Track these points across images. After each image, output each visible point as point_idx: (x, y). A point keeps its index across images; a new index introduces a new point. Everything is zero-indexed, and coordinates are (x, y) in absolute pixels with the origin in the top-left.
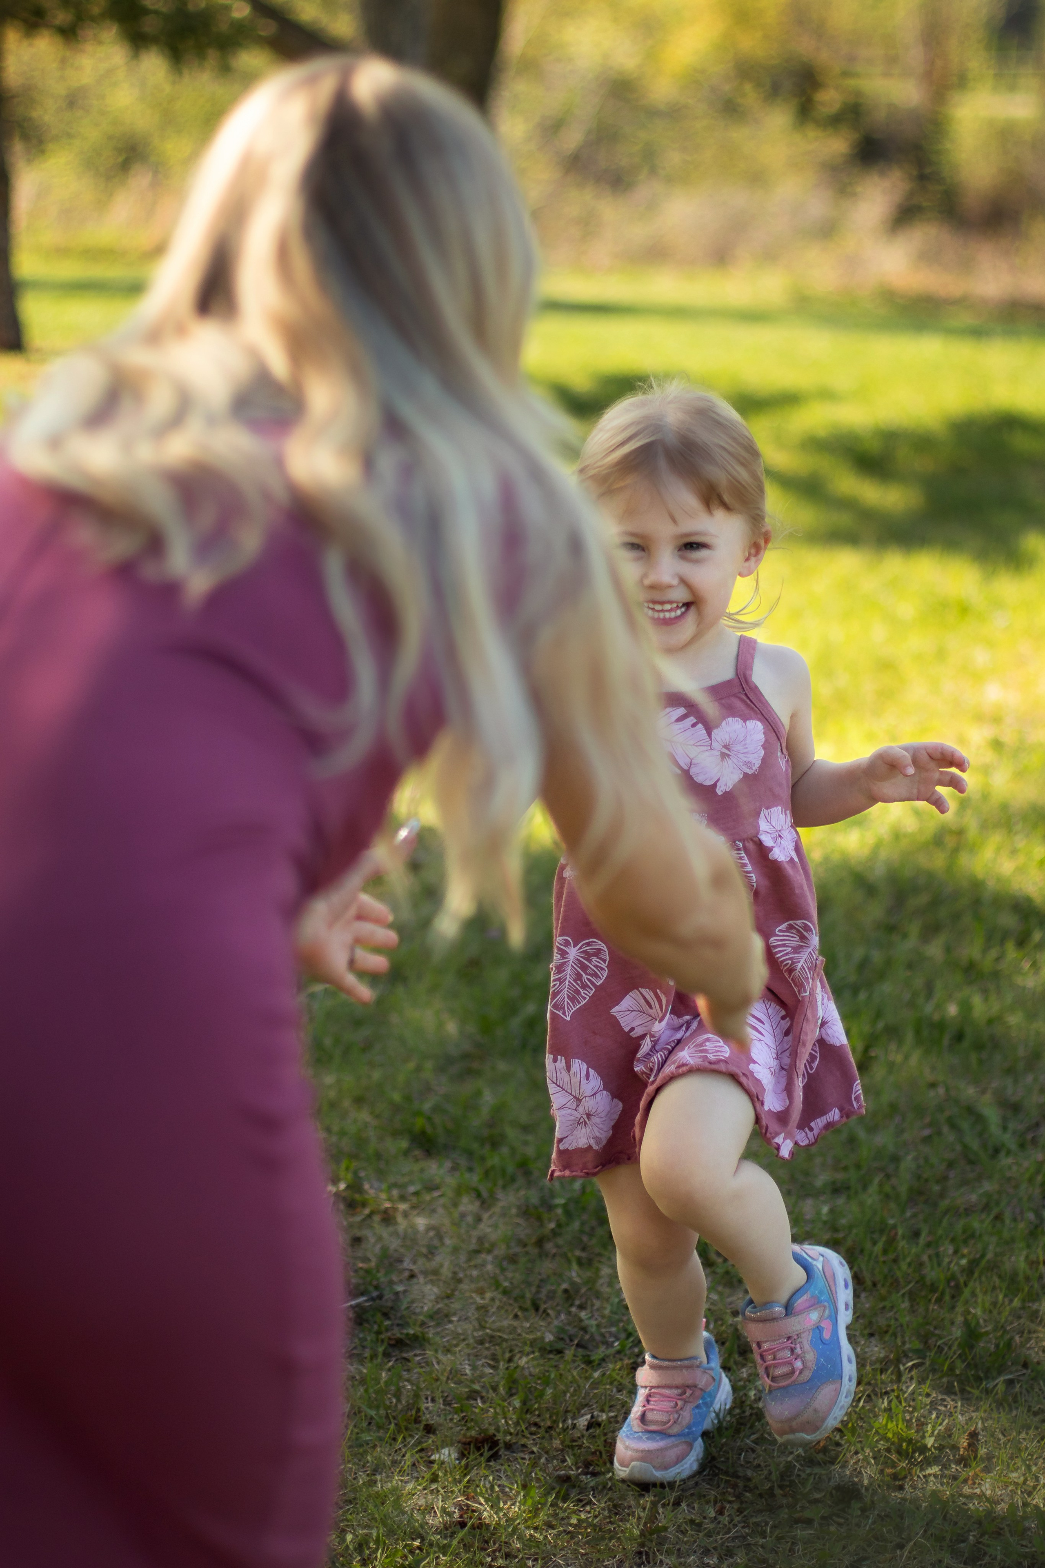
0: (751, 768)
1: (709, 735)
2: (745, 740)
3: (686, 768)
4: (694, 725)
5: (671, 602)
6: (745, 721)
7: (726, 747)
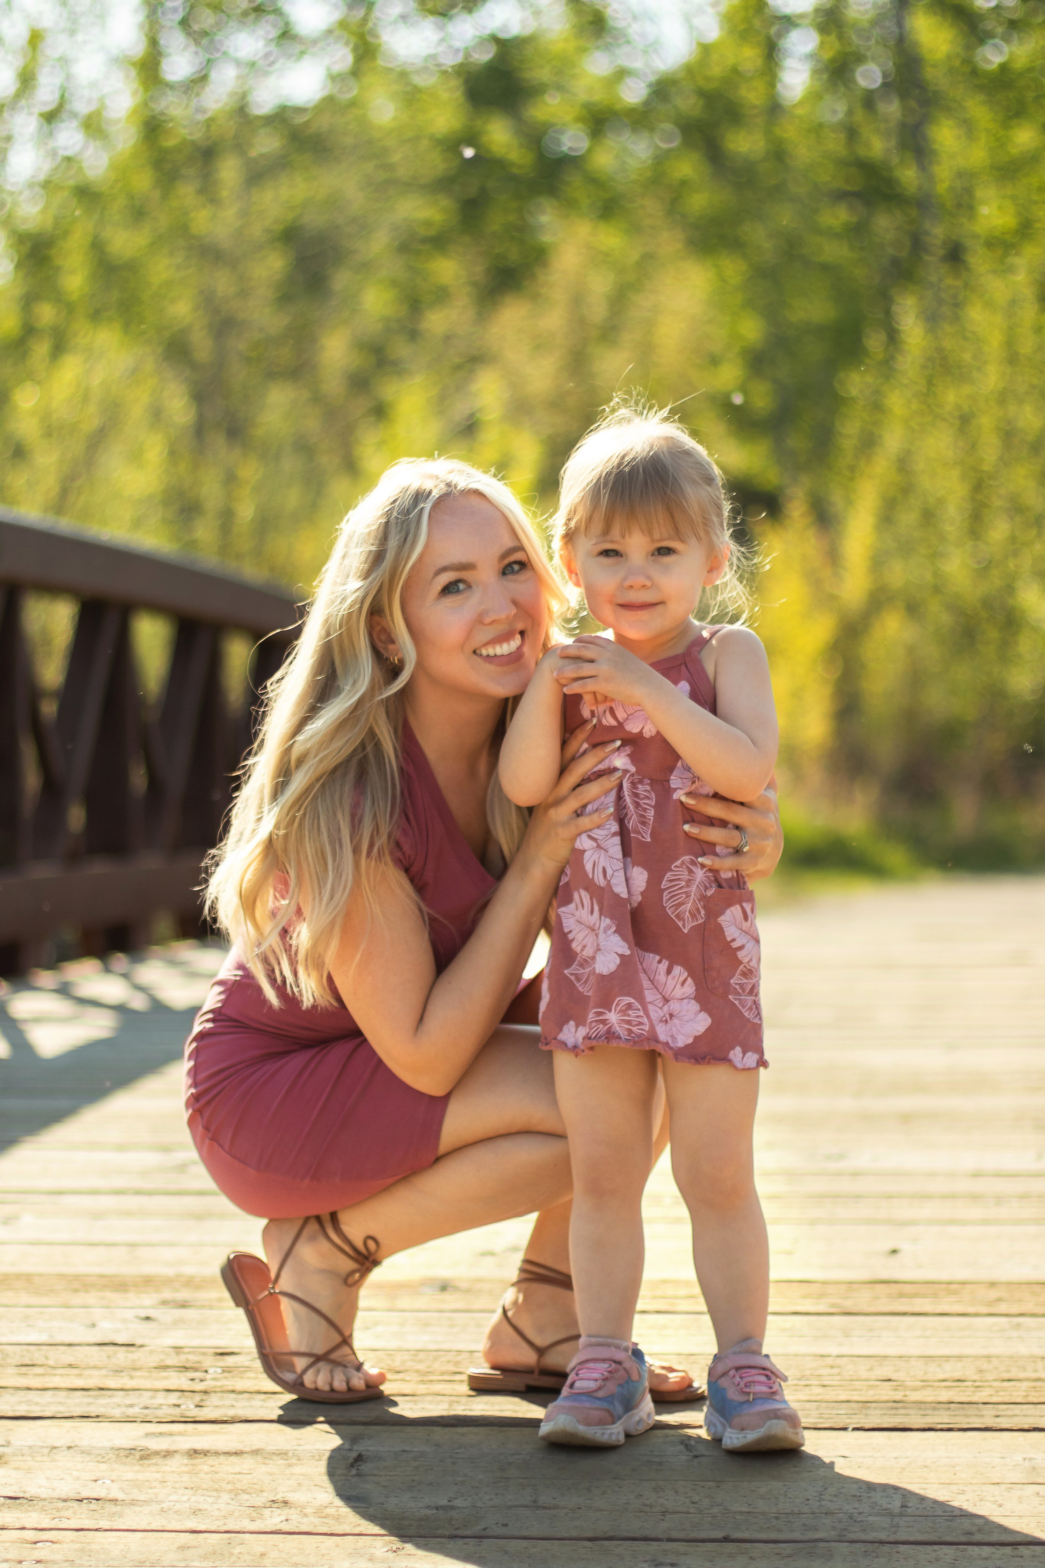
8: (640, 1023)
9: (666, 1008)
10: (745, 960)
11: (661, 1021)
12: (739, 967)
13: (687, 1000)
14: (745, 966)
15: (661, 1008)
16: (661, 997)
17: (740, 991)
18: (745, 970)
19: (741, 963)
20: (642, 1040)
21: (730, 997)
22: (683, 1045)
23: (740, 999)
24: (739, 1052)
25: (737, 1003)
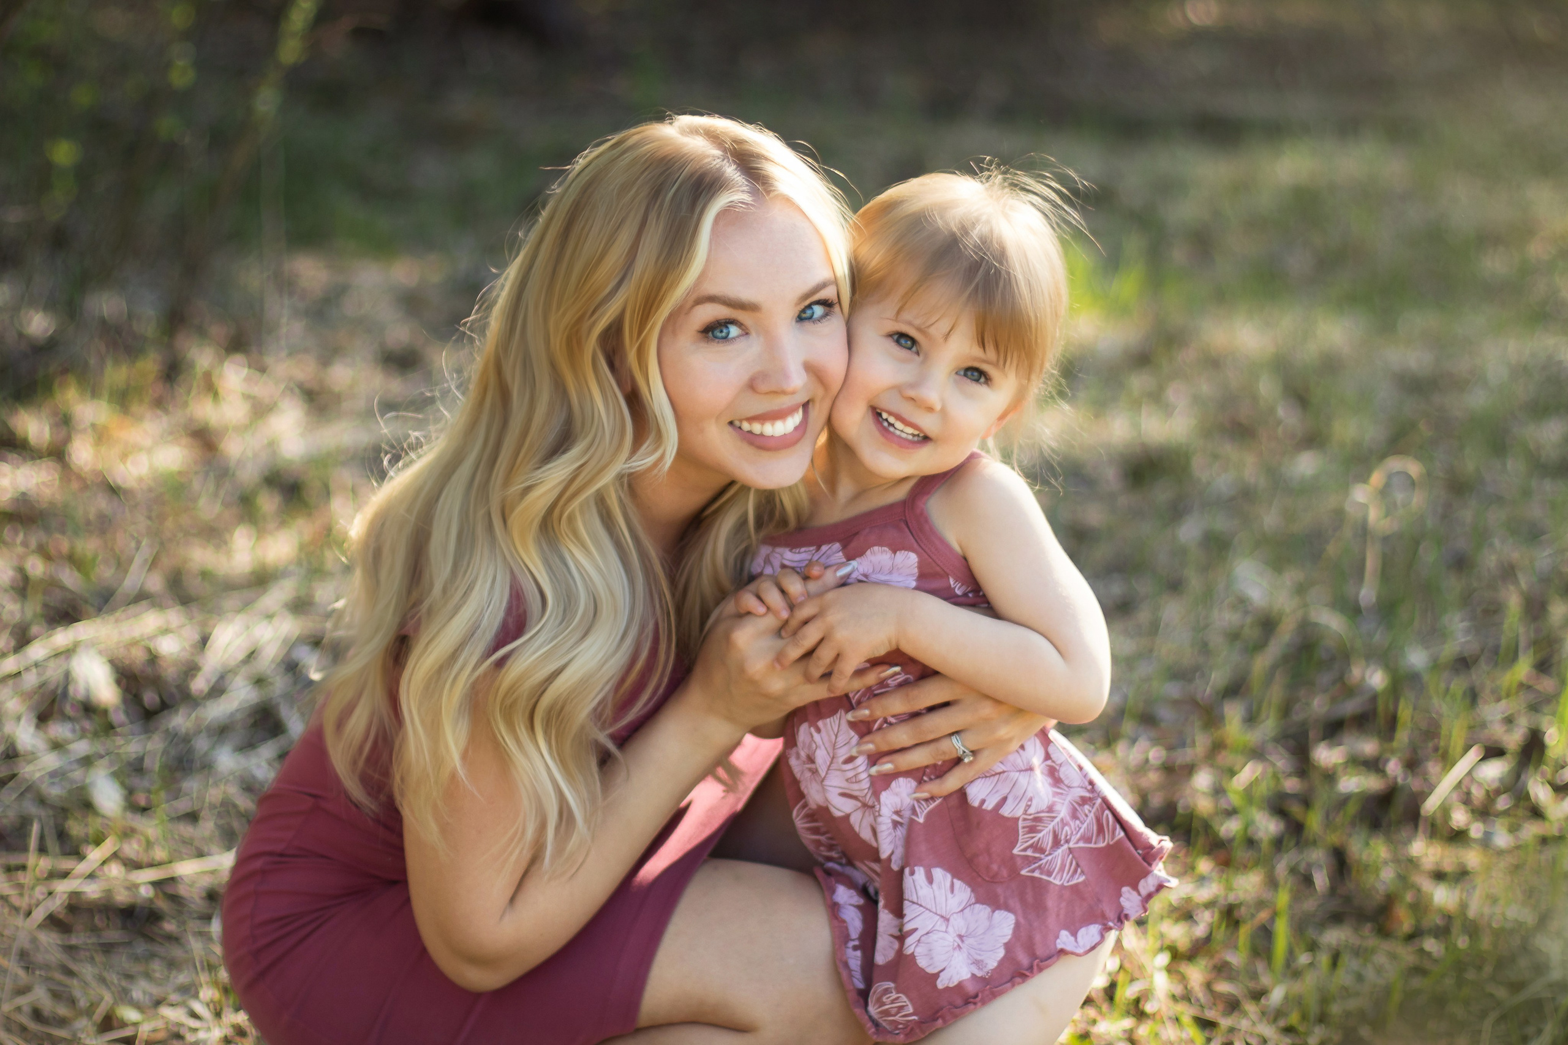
8: (901, 1008)
9: (950, 929)
10: (1019, 812)
11: (954, 949)
12: (1017, 825)
13: (968, 909)
14: (1025, 820)
15: (946, 932)
16: (938, 917)
17: (1037, 855)
18: (1028, 823)
19: (1016, 820)
20: (912, 1029)
21: (1024, 872)
22: (995, 964)
24: (1067, 936)
25: (1036, 874)
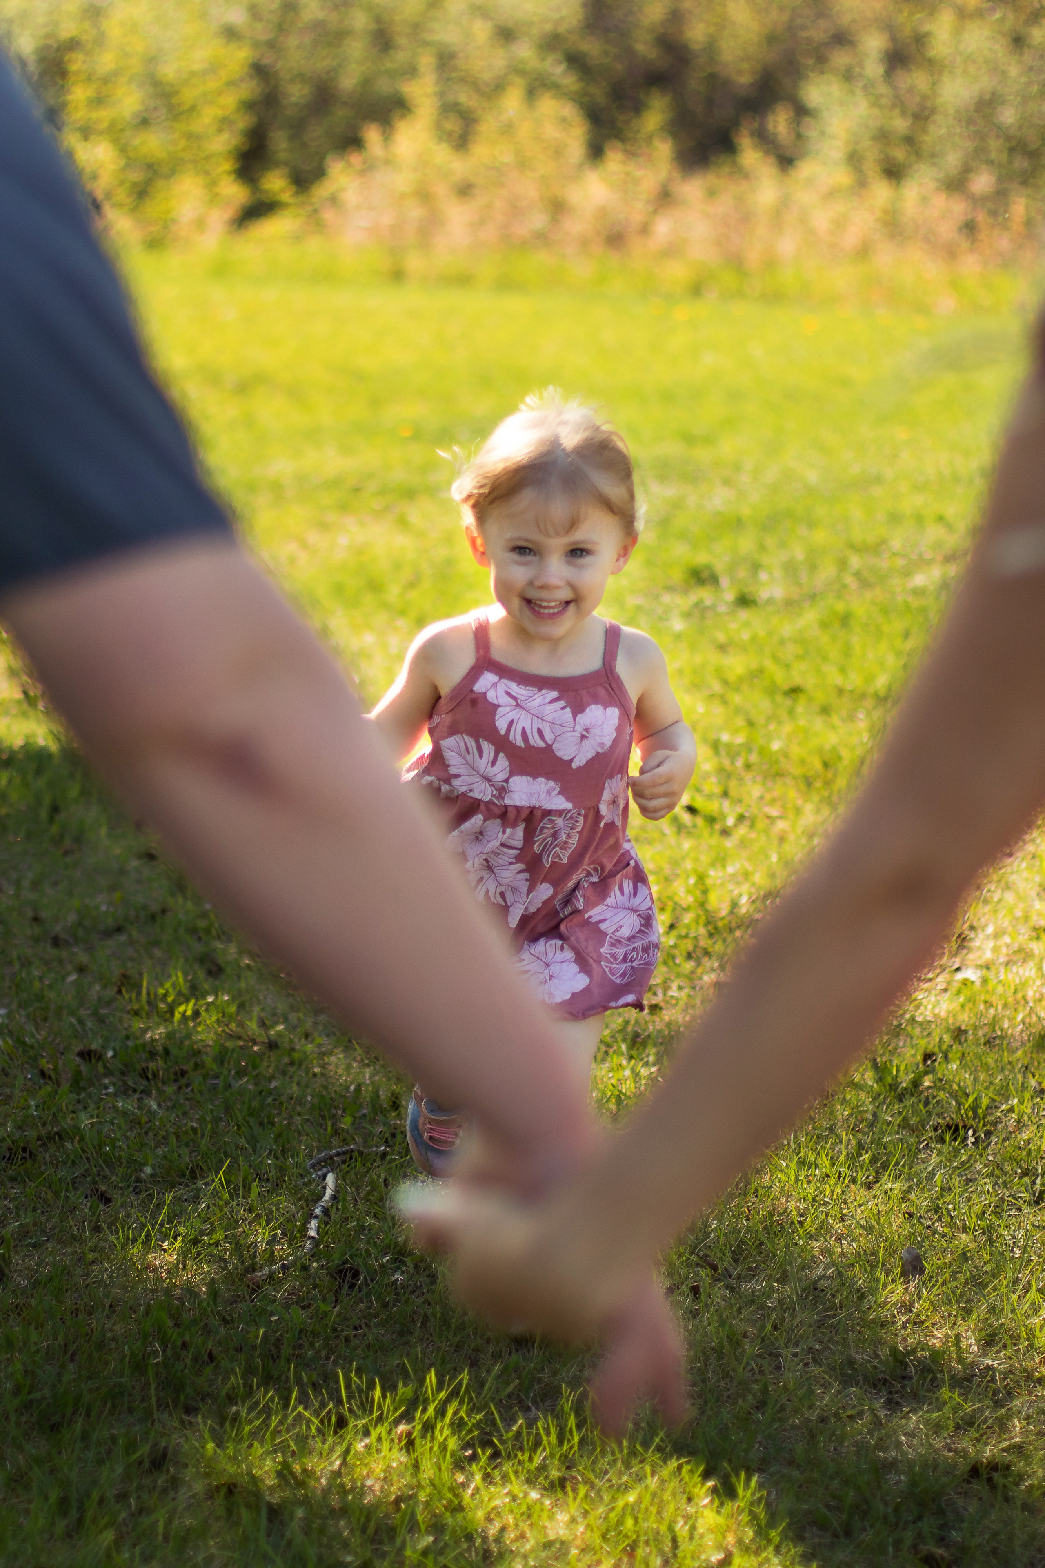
0: (602, 748)
1: (574, 718)
2: (603, 723)
3: (550, 743)
4: (563, 708)
5: (555, 601)
6: (605, 709)
7: (586, 730)
23: (610, 968)
